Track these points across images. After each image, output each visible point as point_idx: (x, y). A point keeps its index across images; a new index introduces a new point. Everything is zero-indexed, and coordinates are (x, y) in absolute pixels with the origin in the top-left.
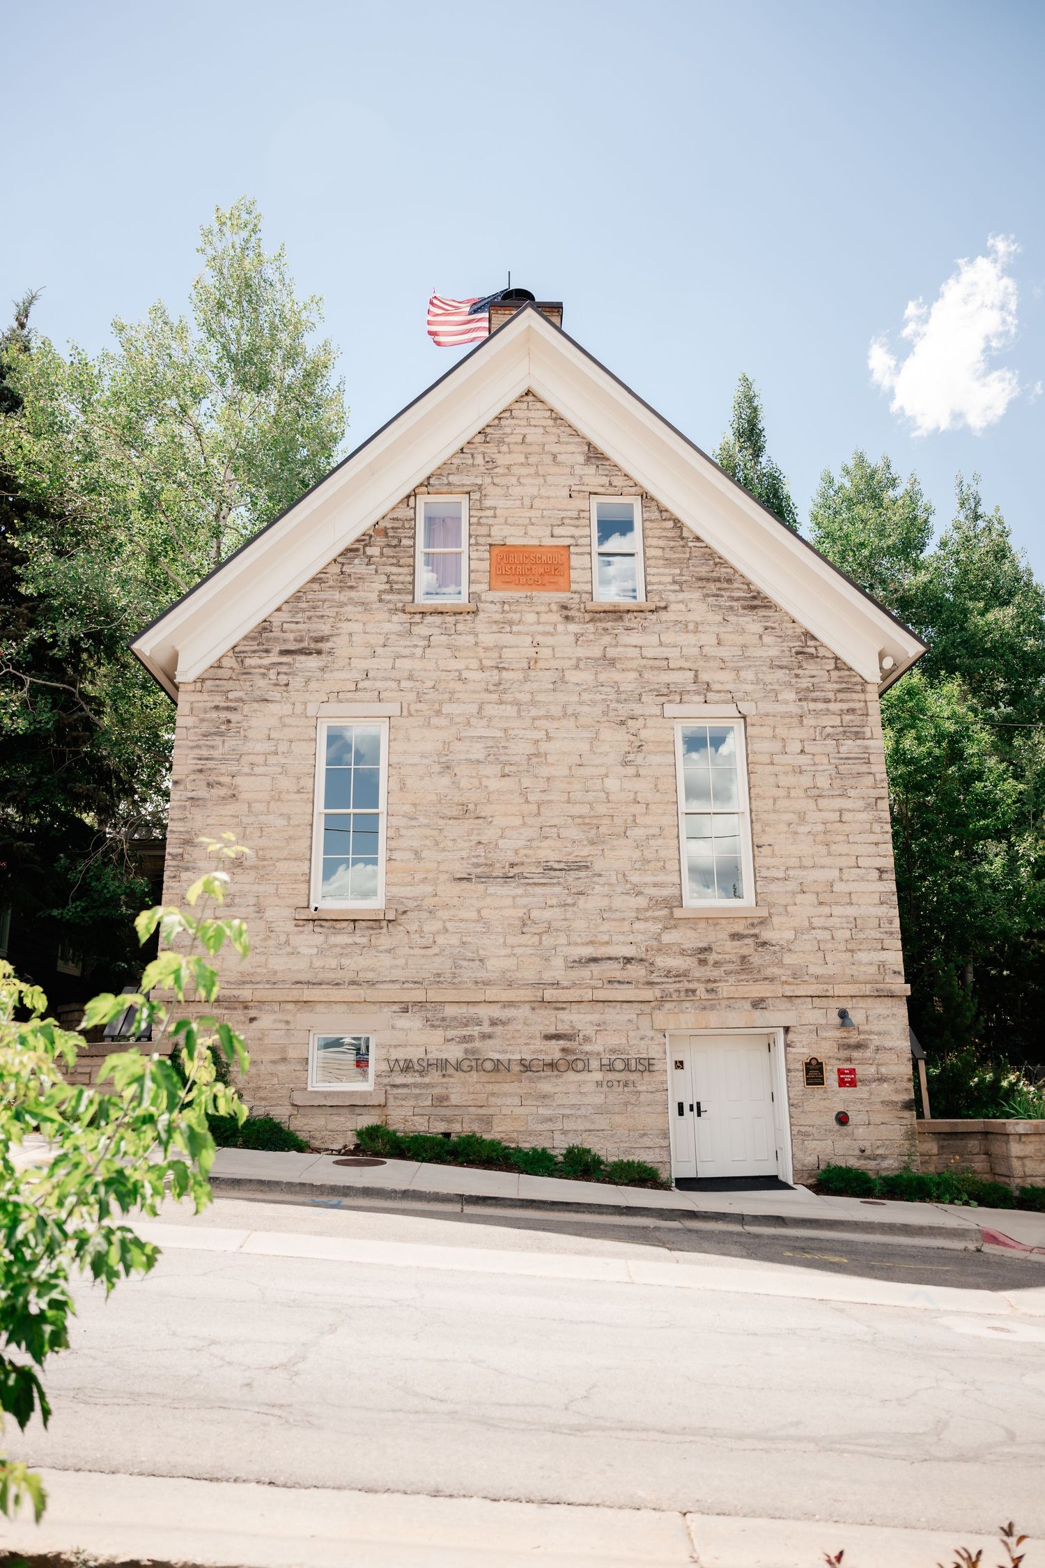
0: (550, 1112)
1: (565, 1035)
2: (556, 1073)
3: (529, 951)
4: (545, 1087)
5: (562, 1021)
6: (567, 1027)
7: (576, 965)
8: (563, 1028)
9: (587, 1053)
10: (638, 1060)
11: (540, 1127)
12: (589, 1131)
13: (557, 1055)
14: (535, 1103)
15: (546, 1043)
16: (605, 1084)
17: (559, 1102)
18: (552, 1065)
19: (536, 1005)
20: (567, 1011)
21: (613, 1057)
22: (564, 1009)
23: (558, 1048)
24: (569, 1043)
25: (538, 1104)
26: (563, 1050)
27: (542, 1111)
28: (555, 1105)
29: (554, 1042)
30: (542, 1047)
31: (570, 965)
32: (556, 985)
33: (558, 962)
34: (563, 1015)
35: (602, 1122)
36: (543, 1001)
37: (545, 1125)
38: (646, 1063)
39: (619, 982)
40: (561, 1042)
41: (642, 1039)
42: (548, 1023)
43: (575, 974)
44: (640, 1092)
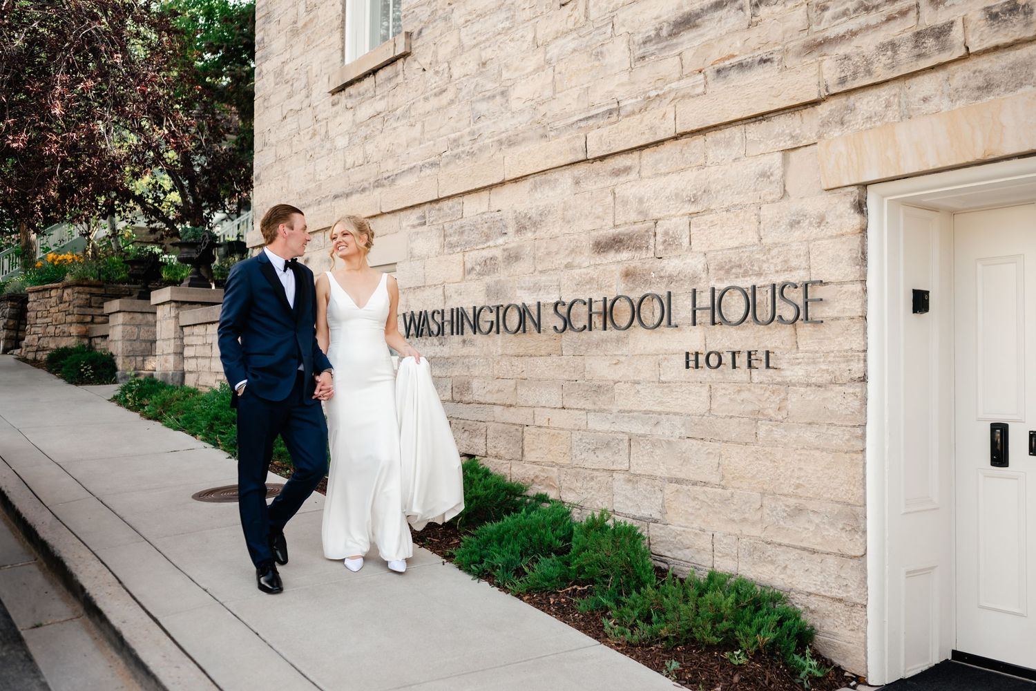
0: (606, 426)
1: (631, 238)
2: (612, 333)
3: (570, 43)
4: (600, 367)
5: (625, 203)
6: (633, 216)
7: (651, 48)
8: (626, 221)
9: (671, 280)
10: (778, 291)
11: (592, 460)
12: (678, 481)
13: (616, 288)
14: (582, 404)
15: (599, 259)
16: (702, 359)
17: (622, 403)
18: (608, 313)
19: (581, 170)
20: (633, 175)
21: (720, 286)
22: (627, 170)
23: (618, 270)
24: (637, 254)
25: (589, 406)
26: (628, 274)
27: (597, 424)
28: (615, 411)
29: (611, 256)
30: (594, 273)
31: (639, 53)
32: (614, 112)
33: (618, 54)
34: (629, 188)
35: (701, 462)
36: (586, 160)
37: (601, 457)
38: (797, 296)
39: (741, 66)
40: (625, 255)
41: (794, 224)
42: (599, 210)
43: (645, 74)
44: (788, 385)
